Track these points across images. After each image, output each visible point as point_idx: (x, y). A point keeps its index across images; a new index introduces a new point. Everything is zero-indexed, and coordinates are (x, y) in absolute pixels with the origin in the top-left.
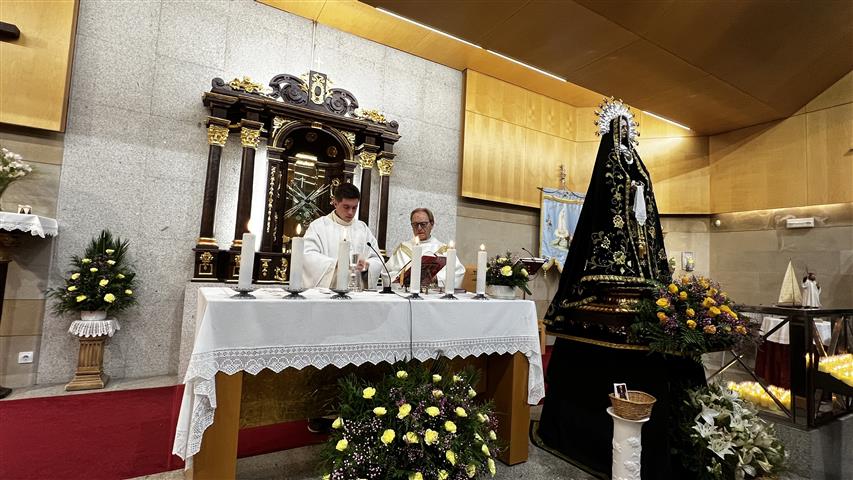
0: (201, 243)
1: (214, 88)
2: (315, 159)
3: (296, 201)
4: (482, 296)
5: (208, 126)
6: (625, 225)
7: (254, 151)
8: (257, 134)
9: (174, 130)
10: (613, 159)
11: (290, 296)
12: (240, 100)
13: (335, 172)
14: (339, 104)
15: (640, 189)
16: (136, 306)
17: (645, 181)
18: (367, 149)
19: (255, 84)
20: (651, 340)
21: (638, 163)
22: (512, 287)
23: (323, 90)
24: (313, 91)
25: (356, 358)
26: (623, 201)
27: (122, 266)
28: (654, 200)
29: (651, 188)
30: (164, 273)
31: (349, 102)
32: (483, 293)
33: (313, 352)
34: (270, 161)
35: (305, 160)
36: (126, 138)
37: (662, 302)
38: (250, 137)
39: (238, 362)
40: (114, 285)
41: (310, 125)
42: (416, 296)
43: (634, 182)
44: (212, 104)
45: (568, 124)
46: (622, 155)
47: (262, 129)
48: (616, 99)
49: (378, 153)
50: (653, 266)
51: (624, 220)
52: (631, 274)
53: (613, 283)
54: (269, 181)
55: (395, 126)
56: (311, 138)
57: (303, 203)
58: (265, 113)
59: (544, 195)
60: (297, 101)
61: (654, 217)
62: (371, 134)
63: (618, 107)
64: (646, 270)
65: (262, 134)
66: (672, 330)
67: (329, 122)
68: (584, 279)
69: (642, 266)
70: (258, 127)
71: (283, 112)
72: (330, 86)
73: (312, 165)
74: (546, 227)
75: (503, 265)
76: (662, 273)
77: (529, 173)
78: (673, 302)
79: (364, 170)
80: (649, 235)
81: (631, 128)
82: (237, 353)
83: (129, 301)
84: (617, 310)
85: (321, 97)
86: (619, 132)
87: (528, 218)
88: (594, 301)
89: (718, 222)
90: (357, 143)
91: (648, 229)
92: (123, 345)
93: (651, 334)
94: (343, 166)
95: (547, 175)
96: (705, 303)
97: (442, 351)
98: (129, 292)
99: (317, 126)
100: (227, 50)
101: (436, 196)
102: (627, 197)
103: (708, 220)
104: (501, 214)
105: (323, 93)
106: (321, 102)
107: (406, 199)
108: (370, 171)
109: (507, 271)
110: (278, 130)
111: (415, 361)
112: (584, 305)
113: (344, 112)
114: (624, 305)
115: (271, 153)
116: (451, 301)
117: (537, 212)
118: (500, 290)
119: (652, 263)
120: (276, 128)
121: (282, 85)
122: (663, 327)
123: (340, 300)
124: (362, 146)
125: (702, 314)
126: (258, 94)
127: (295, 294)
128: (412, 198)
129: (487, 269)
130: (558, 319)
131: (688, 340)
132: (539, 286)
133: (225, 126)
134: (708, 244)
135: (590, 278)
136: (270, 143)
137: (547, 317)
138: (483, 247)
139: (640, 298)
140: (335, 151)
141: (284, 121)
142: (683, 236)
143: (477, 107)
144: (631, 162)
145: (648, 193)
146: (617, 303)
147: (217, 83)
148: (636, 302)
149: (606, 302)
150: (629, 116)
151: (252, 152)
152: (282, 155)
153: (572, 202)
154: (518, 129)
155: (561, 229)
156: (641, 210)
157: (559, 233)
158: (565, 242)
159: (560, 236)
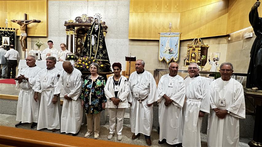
1: (65, 23)
5: (66, 31)
12: (69, 25)
14: (89, 20)
19: (72, 20)
26: (90, 40)
31: (92, 19)
34: (75, 37)
38: (71, 32)
41: (82, 27)
43: (92, 35)
44: (66, 27)
54: (75, 41)
55: (104, 23)
58: (73, 26)
59: (161, 35)
60: (80, 22)
64: (94, 56)
67: (86, 26)
72: (87, 17)
74: (161, 47)
77: (156, 28)
85: (85, 20)
89: (230, 39)
91: (99, 46)
95: (164, 28)
103: (227, 38)
110: (76, 30)
113: (91, 22)
119: (97, 54)
121: (77, 19)
126: (73, 23)
136: (75, 33)
142: (217, 45)
143: (134, 10)
151: (72, 36)
152: (77, 35)
153: (173, 37)
154: (151, 14)
155: (167, 47)
156: (93, 42)
157: (166, 48)
158: (168, 51)
159: (167, 49)
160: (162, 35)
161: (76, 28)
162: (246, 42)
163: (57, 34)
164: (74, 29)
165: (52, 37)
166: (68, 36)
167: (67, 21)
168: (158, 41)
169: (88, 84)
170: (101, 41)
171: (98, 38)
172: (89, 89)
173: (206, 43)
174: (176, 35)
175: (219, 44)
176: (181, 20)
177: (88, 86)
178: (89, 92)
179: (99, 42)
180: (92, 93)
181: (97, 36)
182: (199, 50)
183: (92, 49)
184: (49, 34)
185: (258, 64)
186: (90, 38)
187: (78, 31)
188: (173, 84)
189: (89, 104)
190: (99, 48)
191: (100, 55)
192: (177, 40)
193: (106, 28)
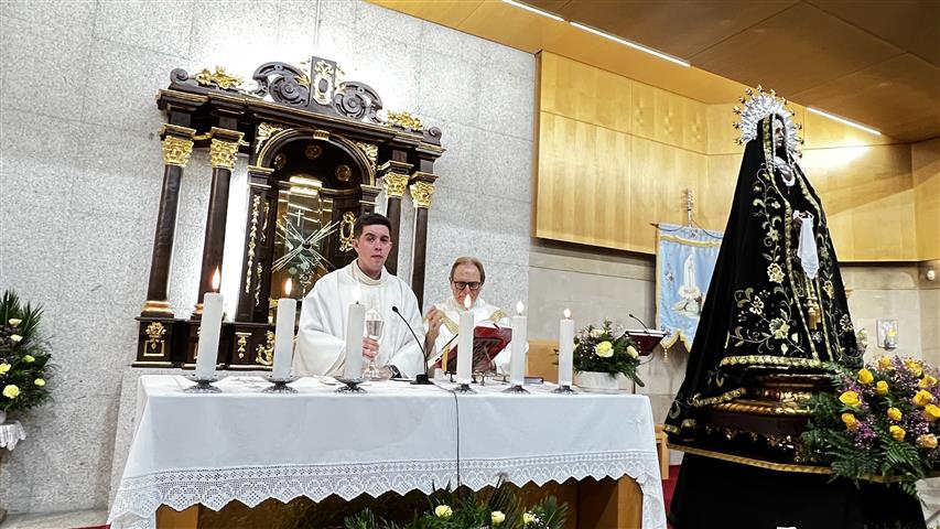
0: (148, 310)
1: (173, 83)
2: (318, 184)
3: (291, 247)
4: (567, 388)
5: (163, 137)
6: (786, 279)
7: (229, 173)
8: (234, 148)
9: (114, 144)
10: (764, 178)
11: (275, 389)
12: (210, 99)
13: (347, 203)
14: (353, 104)
15: (808, 224)
16: (49, 405)
17: (815, 212)
18: (395, 169)
19: (233, 77)
20: (834, 458)
21: (803, 184)
22: (613, 373)
23: (330, 84)
24: (316, 85)
25: (374, 484)
26: (782, 242)
27: (32, 343)
28: (829, 240)
29: (825, 223)
30: (93, 354)
31: (368, 101)
32: (567, 384)
33: (306, 474)
34: (252, 187)
35: (304, 186)
36: (46, 156)
37: (850, 398)
38: (224, 153)
39: (192, 491)
40: (18, 373)
41: (312, 134)
42: (465, 388)
43: (797, 213)
44: (169, 106)
45: (694, 128)
46: (778, 173)
47: (241, 142)
48: (766, 90)
49: (411, 174)
50: (832, 341)
51: (785, 270)
52: (797, 355)
53: (771, 369)
54: (250, 217)
55: (436, 135)
56: (313, 154)
57: (300, 248)
58: (247, 118)
59: (661, 234)
60: (293, 101)
61: (831, 267)
62: (402, 147)
63: (769, 100)
64: (821, 347)
65: (242, 149)
66: (865, 442)
67: (339, 130)
68: (725, 361)
69: (815, 341)
70: (235, 139)
71: (274, 118)
72: (341, 79)
73: (314, 193)
74: (665, 282)
75: (598, 341)
76: (847, 352)
78: (866, 397)
79: (390, 199)
80: (824, 294)
81: (789, 133)
82: (191, 477)
83: (39, 396)
84: (778, 410)
85: (328, 94)
86: (771, 139)
87: (639, 269)
88: (742, 397)
89: (931, 274)
90: (381, 160)
91: (822, 284)
92: (28, 462)
93: (834, 448)
94: (360, 194)
96: (916, 399)
97: (506, 475)
98: (40, 382)
99: (321, 136)
100: (194, 30)
101: (498, 237)
102: (788, 236)
103: (915, 271)
104: (597, 264)
105: (330, 89)
106: (328, 100)
107: (454, 242)
108: (399, 200)
109: (605, 350)
110: (264, 142)
111: (464, 491)
112: (726, 402)
113: (361, 115)
114: (790, 403)
115: (254, 175)
116: (520, 395)
117: (651, 259)
118: (595, 379)
119: (830, 337)
120: (261, 139)
121: (272, 78)
122: (852, 437)
123: (349, 394)
124: (387, 165)
125: (912, 418)
126: (236, 91)
127: (280, 385)
128: (461, 241)
129: (575, 346)
130: (687, 423)
131: (894, 458)
132: (656, 374)
133: (188, 137)
134: (917, 307)
135: (733, 360)
136: (252, 161)
137: (669, 421)
138: (567, 313)
139: (815, 391)
140: (348, 172)
141: (275, 129)
143: (558, 105)
144: (792, 183)
145: (820, 230)
146: (778, 400)
147: (179, 76)
148: (807, 397)
149: (760, 398)
150: (785, 115)
151: (222, 175)
152: (269, 180)
153: (705, 245)
154: (620, 138)
155: (688, 286)
156: (811, 257)
157: (686, 291)
159: (688, 296)
161: (264, 132)
164: (251, 136)
166: (174, 176)
167: (193, 70)
170: (825, 253)
175: (886, 288)
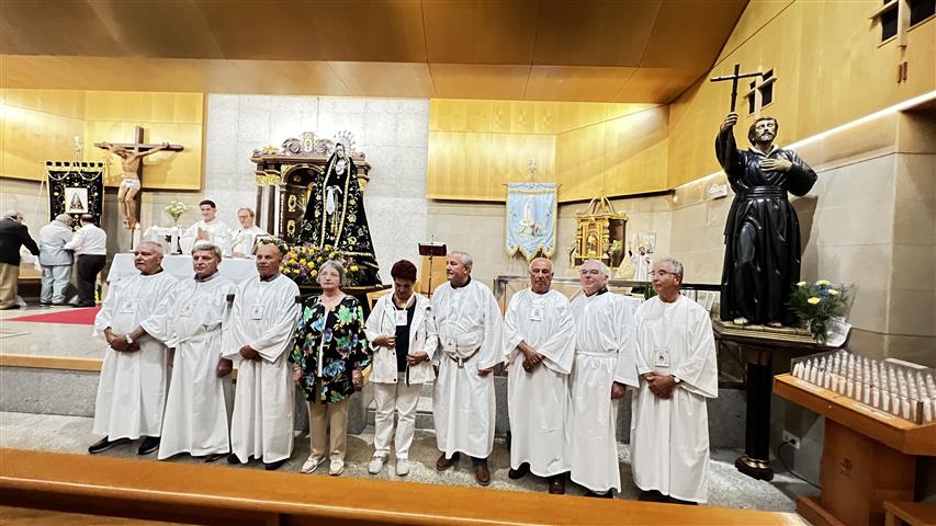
1: (254, 155)
5: (258, 175)
6: (321, 215)
12: (267, 159)
14: (322, 149)
15: (331, 191)
19: (275, 148)
24: (305, 144)
26: (322, 201)
31: (329, 146)
34: (280, 191)
38: (273, 178)
41: (300, 166)
44: (257, 164)
45: (545, 119)
50: (343, 240)
51: (321, 212)
54: (280, 203)
55: (362, 156)
59: (509, 189)
60: (296, 153)
67: (312, 162)
69: (327, 240)
71: (285, 162)
74: (512, 218)
77: (496, 171)
85: (310, 147)
89: (676, 199)
91: (346, 216)
95: (516, 170)
102: (324, 197)
105: (311, 144)
106: (310, 150)
115: (281, 187)
119: (341, 238)
120: (283, 171)
121: (288, 145)
126: (275, 154)
133: (262, 174)
134: (670, 223)
136: (280, 181)
141: (287, 166)
142: (647, 216)
143: (440, 125)
147: (255, 151)
151: (273, 188)
152: (287, 187)
153: (540, 193)
154: (483, 136)
155: (527, 218)
156: (330, 205)
157: (524, 222)
158: (530, 230)
159: (525, 225)
160: (514, 189)
161: (283, 168)
162: (713, 207)
163: (230, 182)
164: (279, 170)
165: (215, 192)
166: (261, 189)
167: (260, 149)
168: (504, 203)
169: (314, 318)
170: (353, 202)
171: (346, 196)
172: (317, 333)
173: (620, 210)
174: (547, 190)
175: (652, 211)
176: (559, 151)
177: (313, 326)
178: (318, 342)
179: (348, 204)
180: (326, 343)
181: (343, 189)
182: (604, 228)
183: (328, 225)
184: (208, 182)
185: (744, 260)
186: (321, 194)
187: (289, 177)
188: (541, 312)
189: (316, 376)
190: (346, 221)
191: (350, 240)
192: (550, 201)
193: (367, 168)
